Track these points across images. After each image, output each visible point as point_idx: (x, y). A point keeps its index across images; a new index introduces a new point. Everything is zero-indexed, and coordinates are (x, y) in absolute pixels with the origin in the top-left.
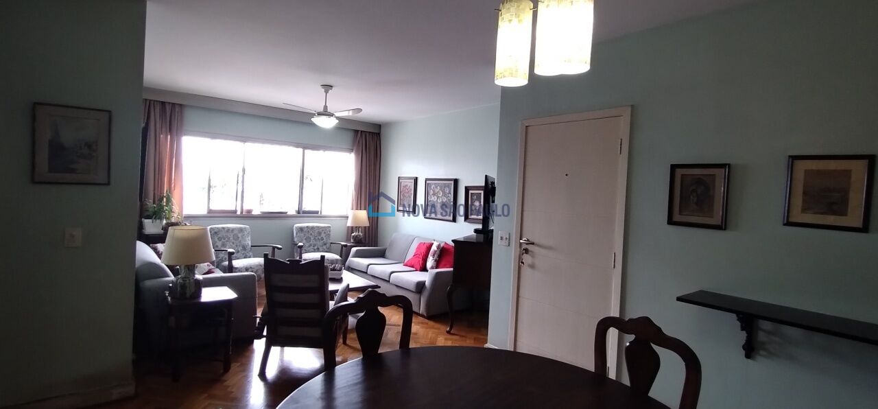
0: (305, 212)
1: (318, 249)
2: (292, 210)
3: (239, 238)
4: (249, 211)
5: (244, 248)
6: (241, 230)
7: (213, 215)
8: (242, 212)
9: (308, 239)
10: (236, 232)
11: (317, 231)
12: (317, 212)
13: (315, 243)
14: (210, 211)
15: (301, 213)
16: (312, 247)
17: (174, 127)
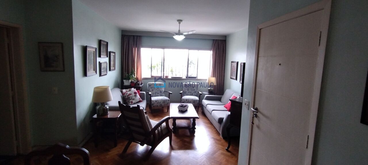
0: (189, 77)
1: (192, 94)
2: (184, 77)
3: (159, 88)
4: (167, 77)
5: (161, 92)
8: (163, 77)
9: (188, 90)
12: (195, 78)
13: (191, 91)
14: (152, 77)
15: (188, 78)
16: (189, 93)
17: (138, 45)
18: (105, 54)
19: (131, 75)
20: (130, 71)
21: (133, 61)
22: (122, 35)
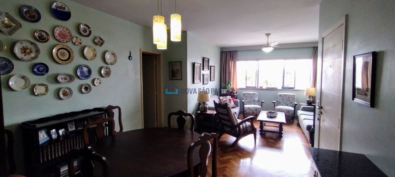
1: (288, 104)
2: (280, 87)
3: (252, 97)
4: (261, 87)
5: (254, 101)
6: (254, 94)
7: (248, 88)
8: (258, 88)
10: (252, 95)
11: (288, 97)
13: (286, 102)
15: (284, 88)
17: (234, 59)
18: (207, 68)
19: (227, 85)
20: (227, 82)
21: (230, 73)
22: (221, 52)
